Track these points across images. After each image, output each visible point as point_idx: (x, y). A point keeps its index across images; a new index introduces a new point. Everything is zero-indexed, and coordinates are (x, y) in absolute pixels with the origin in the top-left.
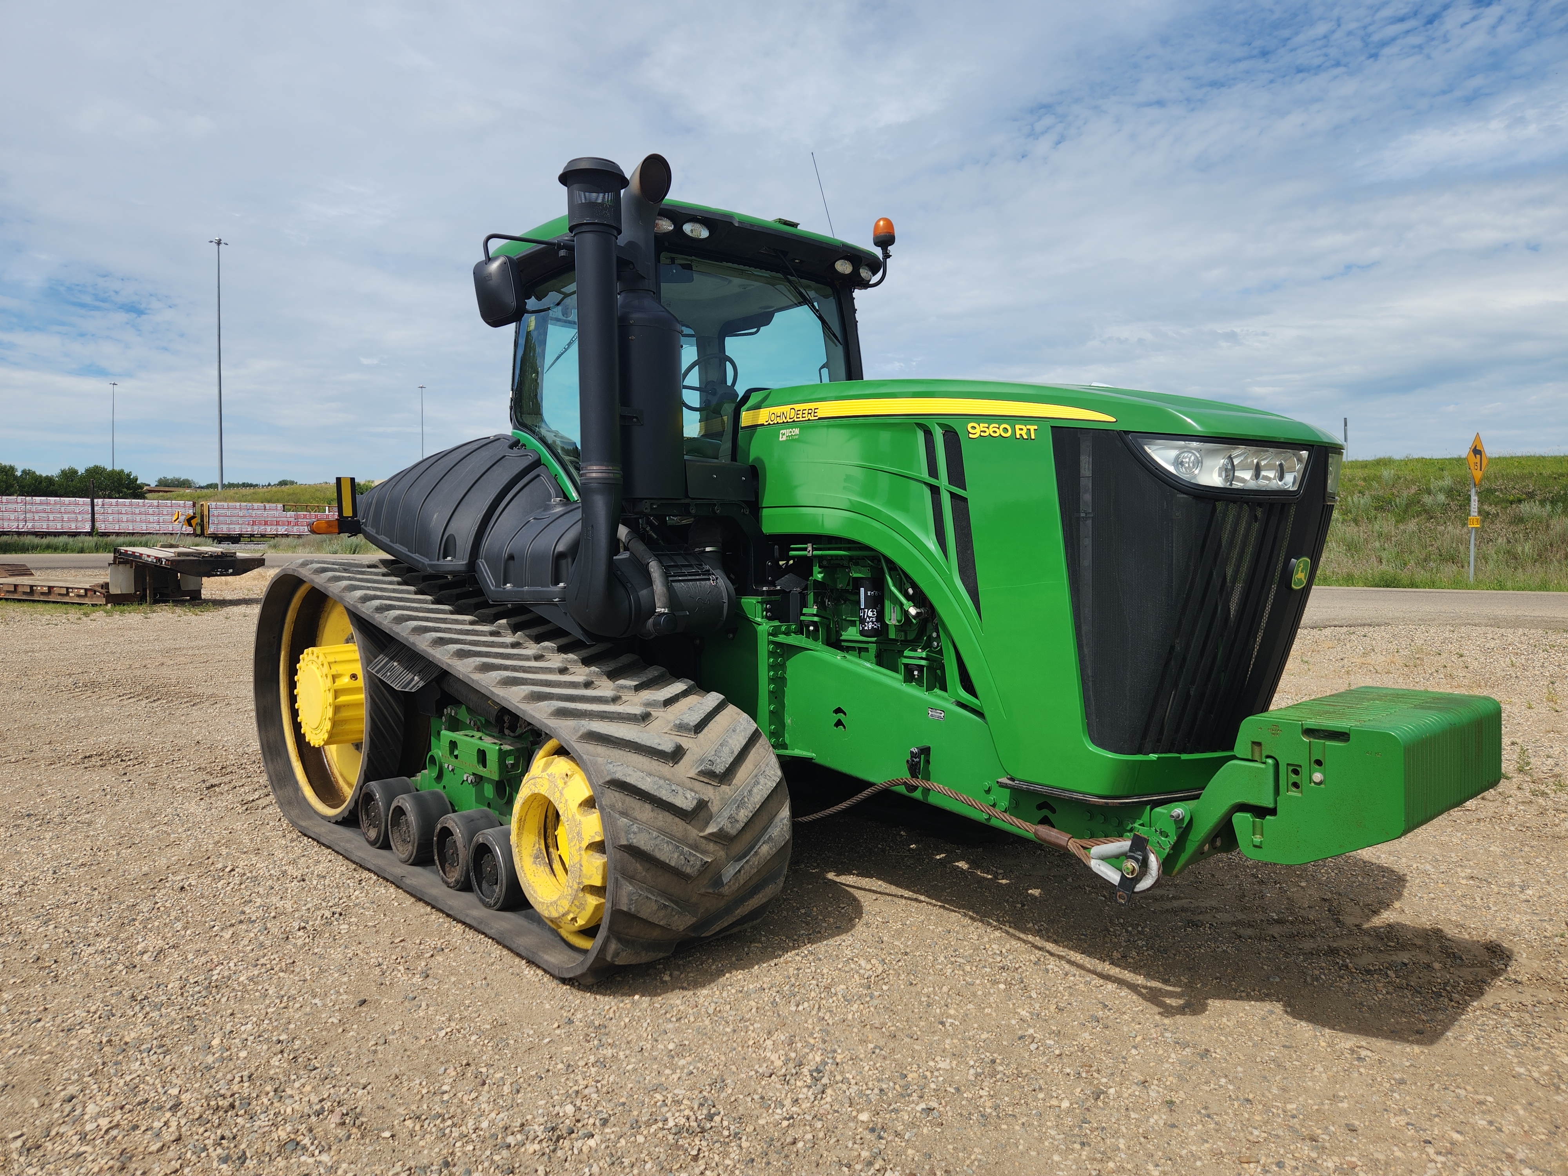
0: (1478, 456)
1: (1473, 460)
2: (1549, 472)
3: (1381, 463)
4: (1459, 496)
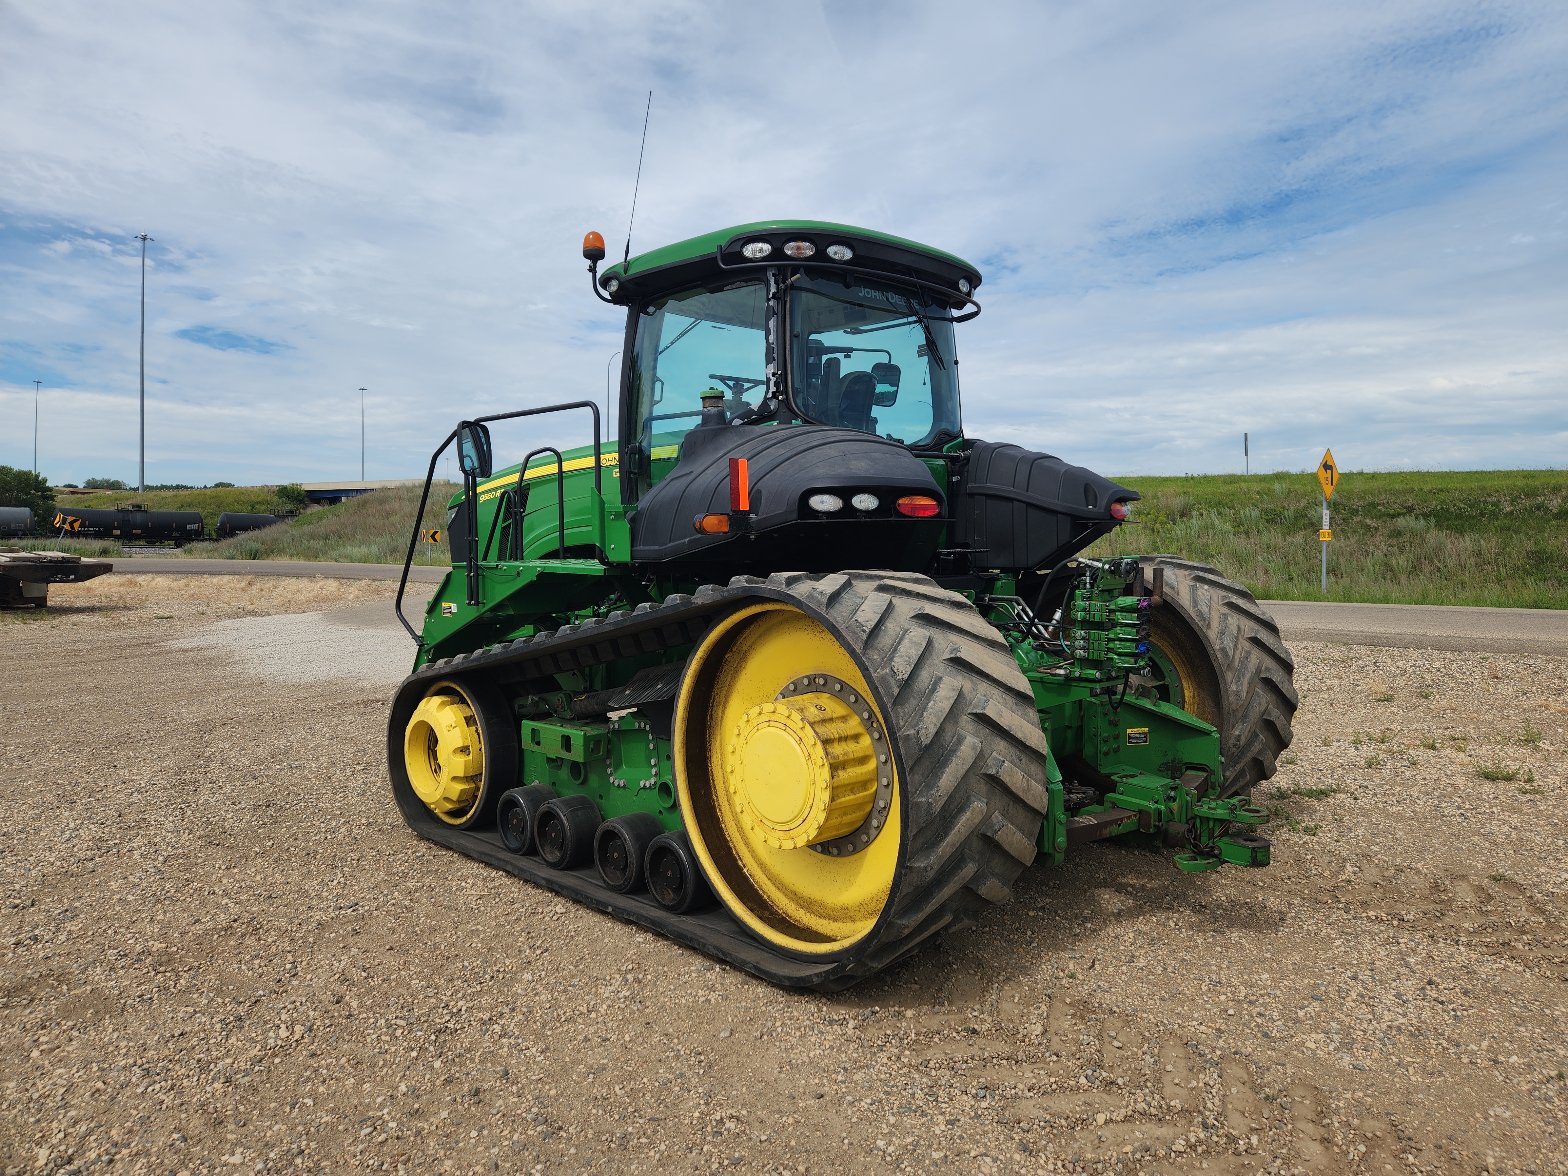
0: (1329, 471)
1: (1323, 475)
2: (1429, 487)
3: (1279, 477)
4: (1344, 509)
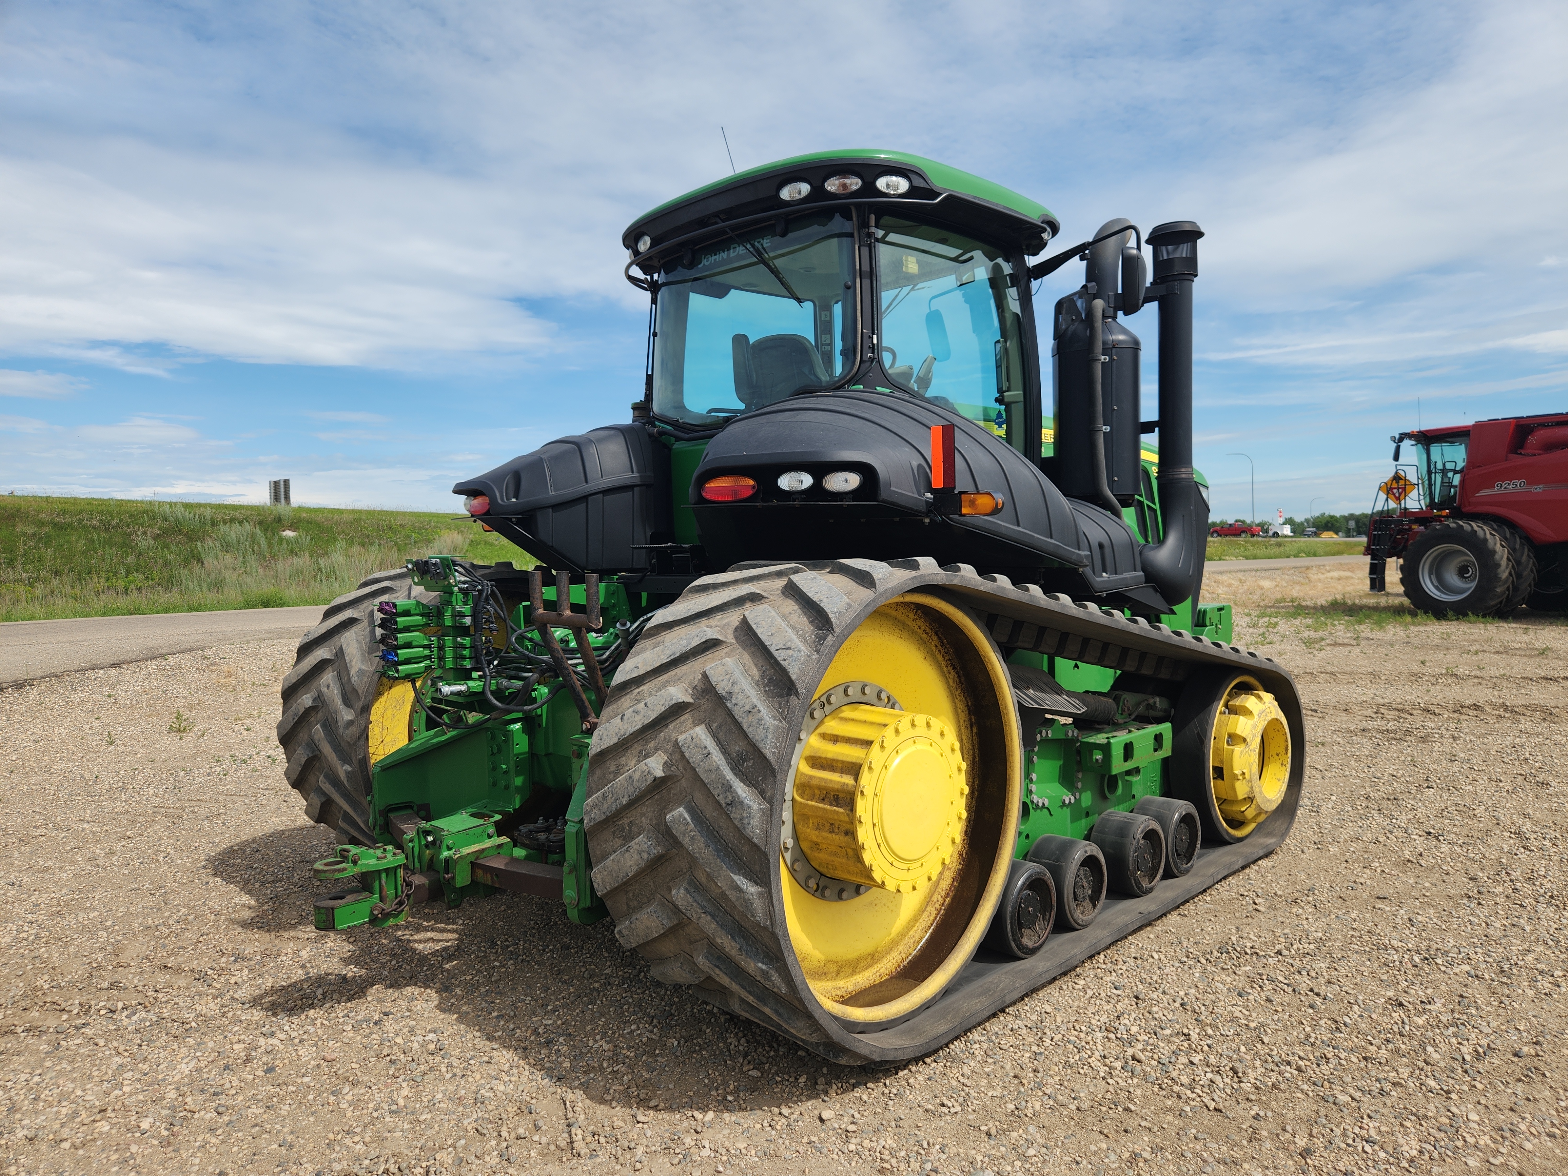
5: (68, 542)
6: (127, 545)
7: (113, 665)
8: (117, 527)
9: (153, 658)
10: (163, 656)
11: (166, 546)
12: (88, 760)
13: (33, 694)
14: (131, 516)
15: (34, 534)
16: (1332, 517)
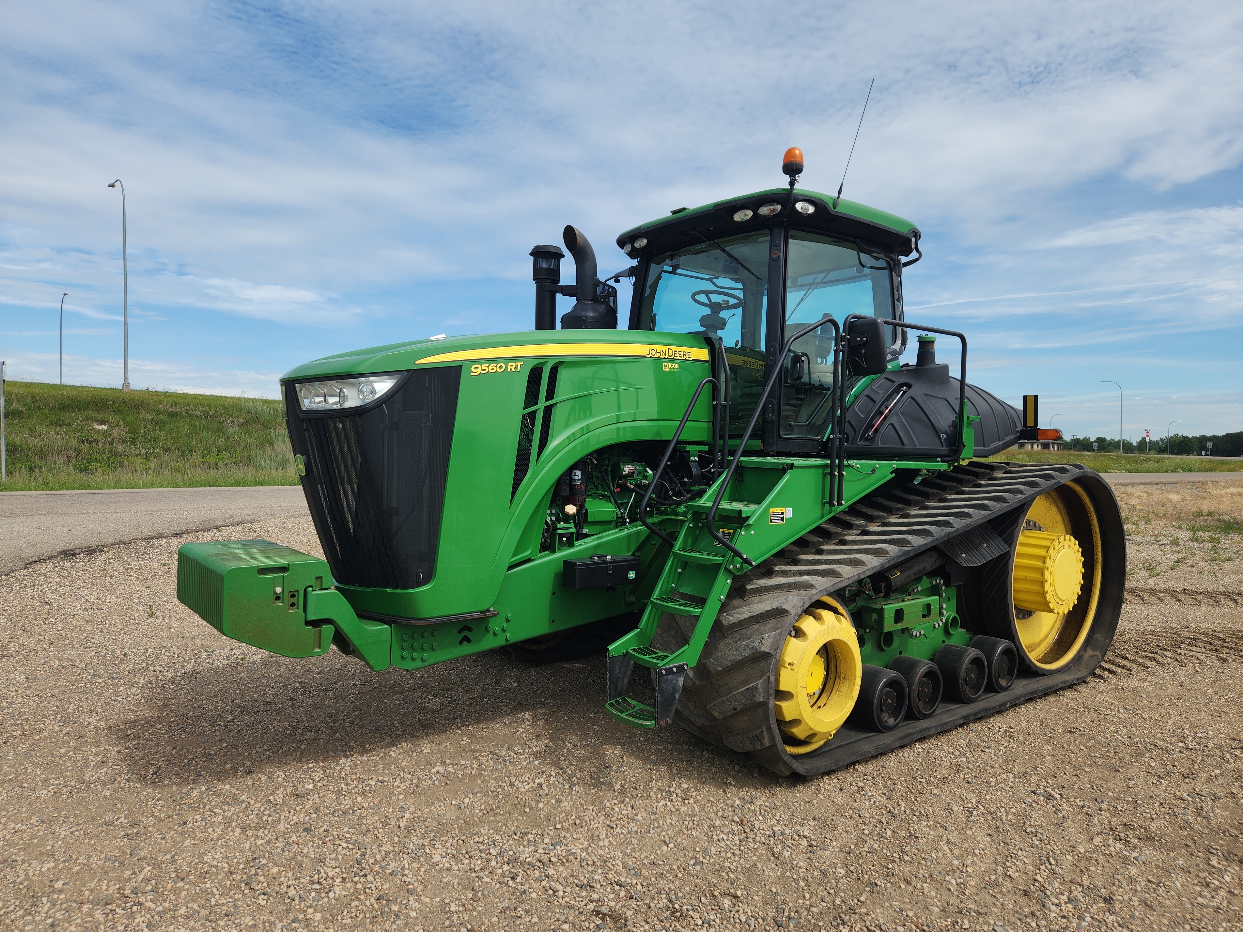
5: (178, 427)
6: (220, 430)
7: (175, 535)
8: (213, 416)
9: (210, 529)
10: (217, 528)
11: (248, 432)
12: (125, 634)
13: (100, 560)
14: (224, 408)
15: (152, 420)
16: (1185, 438)
